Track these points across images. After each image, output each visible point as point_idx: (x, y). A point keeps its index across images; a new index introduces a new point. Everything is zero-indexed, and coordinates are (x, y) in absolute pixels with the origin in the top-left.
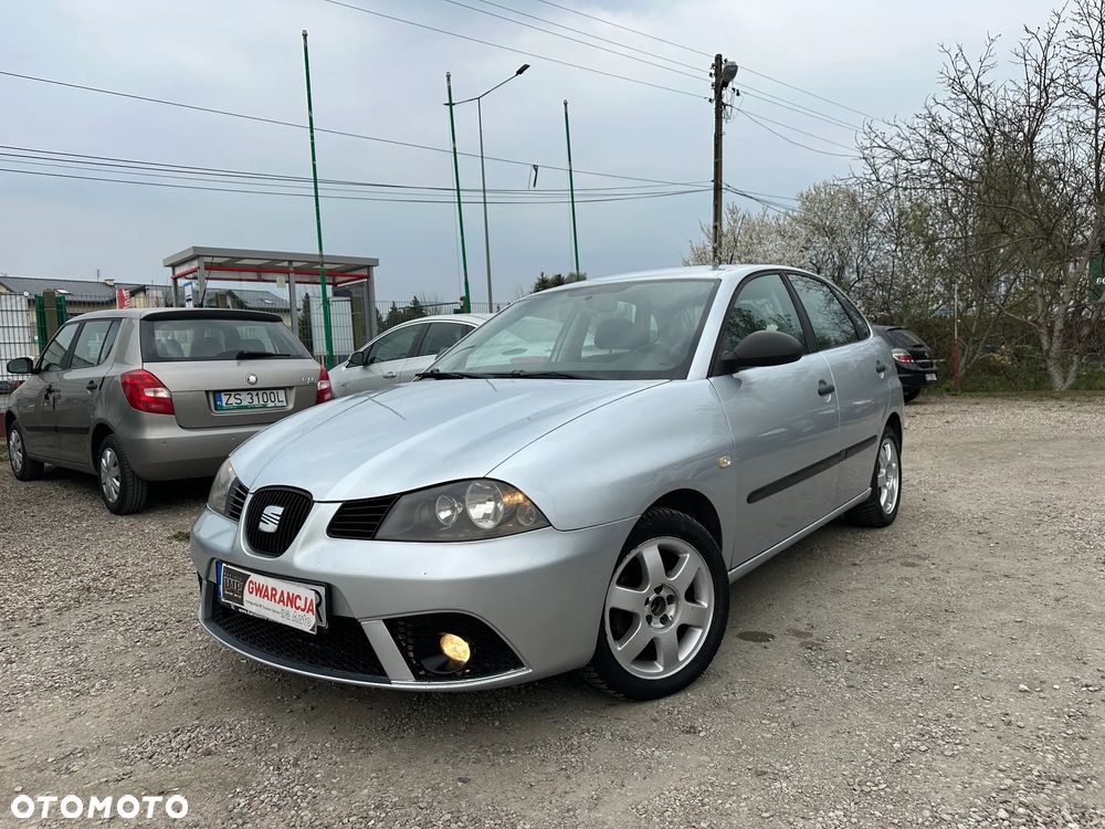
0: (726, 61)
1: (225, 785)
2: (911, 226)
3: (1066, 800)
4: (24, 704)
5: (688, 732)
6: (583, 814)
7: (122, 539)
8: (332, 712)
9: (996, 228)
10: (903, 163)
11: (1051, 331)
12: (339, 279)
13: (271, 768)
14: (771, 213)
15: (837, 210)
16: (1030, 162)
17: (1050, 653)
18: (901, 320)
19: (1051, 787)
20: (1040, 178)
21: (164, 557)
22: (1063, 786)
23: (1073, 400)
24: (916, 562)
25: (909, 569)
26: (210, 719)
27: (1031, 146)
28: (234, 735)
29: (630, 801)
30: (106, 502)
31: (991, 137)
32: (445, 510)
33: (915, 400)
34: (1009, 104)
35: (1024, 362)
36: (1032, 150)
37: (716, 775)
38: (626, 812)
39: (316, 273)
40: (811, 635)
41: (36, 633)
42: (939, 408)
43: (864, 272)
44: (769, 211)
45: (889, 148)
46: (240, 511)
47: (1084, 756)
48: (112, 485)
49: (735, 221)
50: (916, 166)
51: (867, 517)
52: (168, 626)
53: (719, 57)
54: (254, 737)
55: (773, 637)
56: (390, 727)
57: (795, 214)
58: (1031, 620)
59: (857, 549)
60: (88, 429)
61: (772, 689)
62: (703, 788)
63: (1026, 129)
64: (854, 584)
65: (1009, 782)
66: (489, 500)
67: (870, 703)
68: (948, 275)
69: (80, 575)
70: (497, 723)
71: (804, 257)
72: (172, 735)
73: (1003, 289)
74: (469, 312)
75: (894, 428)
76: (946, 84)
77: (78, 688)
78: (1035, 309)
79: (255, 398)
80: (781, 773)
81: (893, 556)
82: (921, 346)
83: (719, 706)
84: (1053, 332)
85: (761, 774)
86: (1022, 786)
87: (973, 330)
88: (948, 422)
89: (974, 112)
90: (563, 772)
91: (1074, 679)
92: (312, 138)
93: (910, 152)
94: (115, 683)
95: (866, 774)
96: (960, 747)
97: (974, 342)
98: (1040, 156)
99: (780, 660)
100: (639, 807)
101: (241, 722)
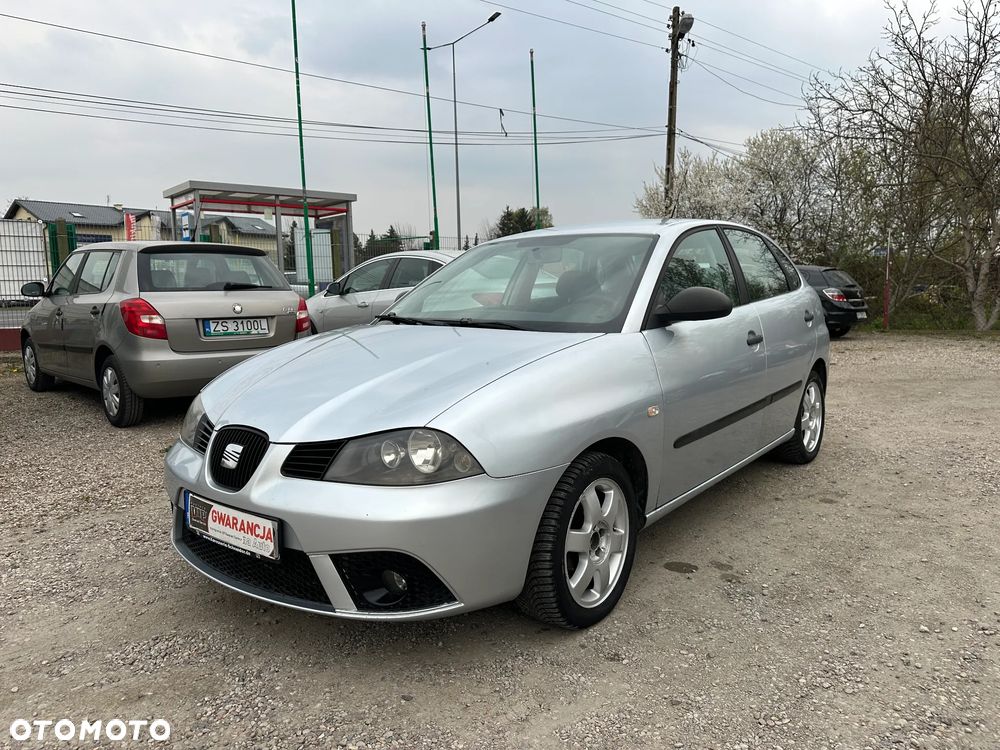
0: (683, 13)
1: (195, 694)
2: (851, 173)
3: (955, 742)
4: (24, 608)
5: (612, 659)
6: (512, 737)
7: (121, 451)
8: (294, 627)
9: (931, 177)
10: (847, 114)
11: (977, 273)
12: (320, 213)
13: (237, 679)
14: (721, 157)
15: (782, 156)
16: (965, 114)
17: (952, 595)
18: (838, 260)
19: (942, 729)
20: (974, 130)
21: (156, 470)
22: (953, 728)
23: (994, 340)
24: (834, 498)
25: (828, 505)
26: (186, 629)
27: (968, 99)
28: (206, 645)
29: (555, 725)
30: (108, 415)
31: (930, 91)
32: (389, 454)
33: (846, 336)
34: (948, 59)
35: (950, 303)
36: (968, 103)
37: (634, 703)
38: (550, 736)
39: (299, 206)
40: (731, 568)
41: (39, 540)
42: (867, 344)
43: (804, 215)
44: (718, 156)
45: (833, 99)
46: (206, 445)
47: (975, 699)
48: (113, 400)
49: (687, 164)
50: (858, 116)
51: (790, 454)
52: (155, 537)
53: (676, 10)
54: (224, 648)
55: (696, 568)
56: (345, 643)
57: (742, 158)
58: (937, 562)
59: (781, 484)
60: (92, 349)
61: (691, 620)
62: (622, 715)
63: (964, 84)
64: (775, 519)
65: (903, 722)
66: (430, 447)
67: (780, 637)
68: (884, 219)
69: (80, 485)
70: (440, 644)
71: (749, 199)
72: (152, 643)
73: (934, 233)
74: (438, 249)
75: (819, 371)
76: (889, 39)
77: (72, 594)
78: (963, 254)
79: (240, 326)
80: (694, 704)
81: (813, 492)
82: (853, 286)
83: (642, 635)
84: (978, 274)
85: (674, 703)
86: (915, 726)
87: (904, 272)
88: (874, 359)
89: (915, 67)
90: (496, 694)
91: (972, 622)
92: (298, 82)
93: (853, 103)
94: (105, 591)
95: (772, 708)
96: (861, 686)
97: (905, 282)
98: (976, 108)
99: (703, 592)
100: (563, 731)
101: (213, 634)
